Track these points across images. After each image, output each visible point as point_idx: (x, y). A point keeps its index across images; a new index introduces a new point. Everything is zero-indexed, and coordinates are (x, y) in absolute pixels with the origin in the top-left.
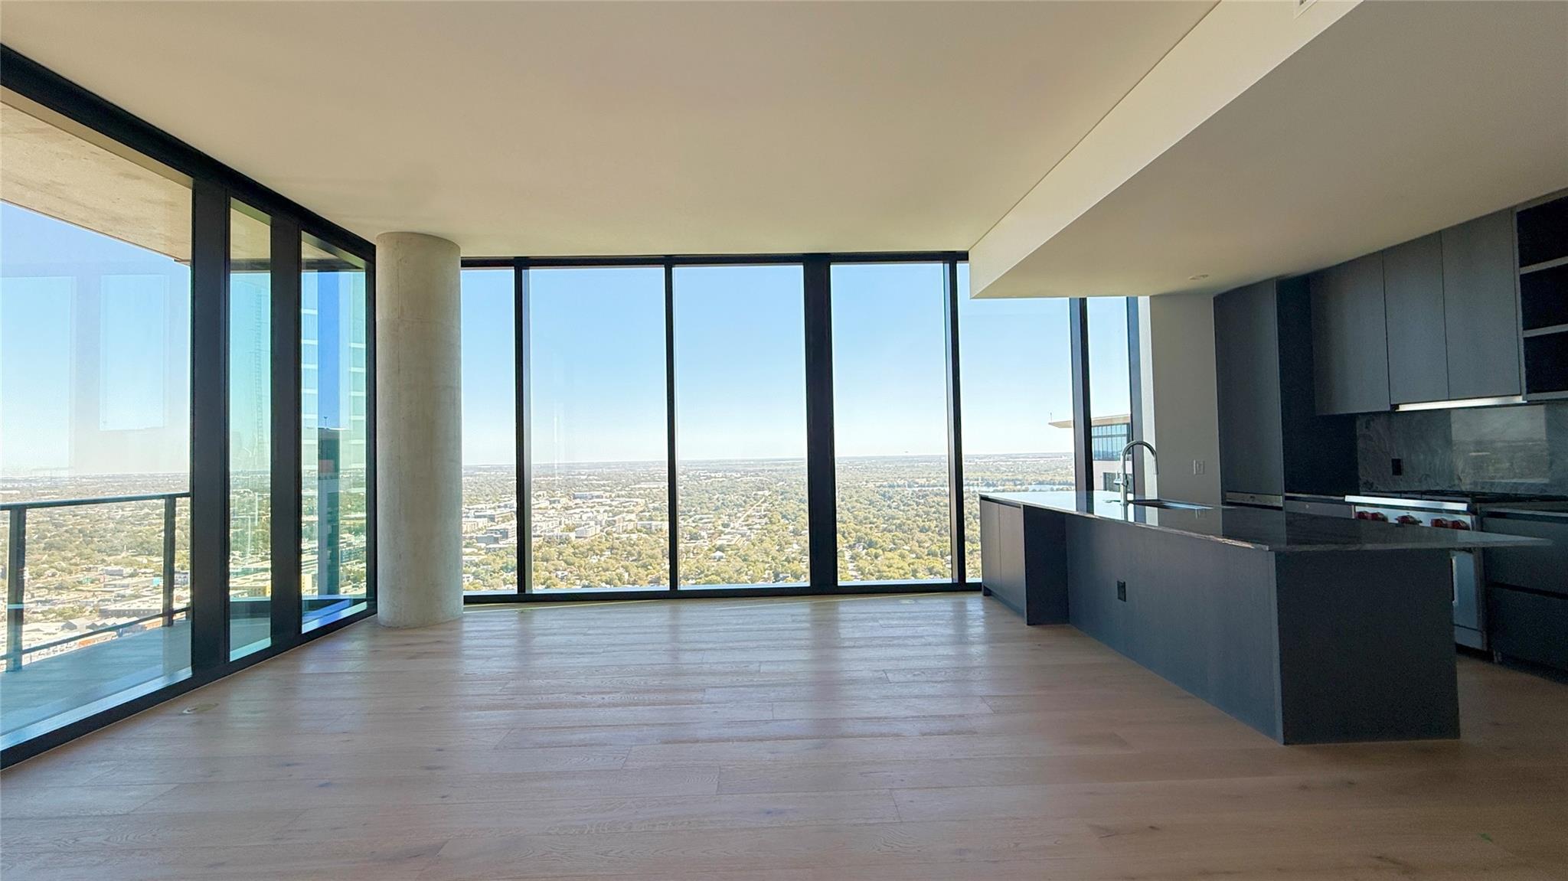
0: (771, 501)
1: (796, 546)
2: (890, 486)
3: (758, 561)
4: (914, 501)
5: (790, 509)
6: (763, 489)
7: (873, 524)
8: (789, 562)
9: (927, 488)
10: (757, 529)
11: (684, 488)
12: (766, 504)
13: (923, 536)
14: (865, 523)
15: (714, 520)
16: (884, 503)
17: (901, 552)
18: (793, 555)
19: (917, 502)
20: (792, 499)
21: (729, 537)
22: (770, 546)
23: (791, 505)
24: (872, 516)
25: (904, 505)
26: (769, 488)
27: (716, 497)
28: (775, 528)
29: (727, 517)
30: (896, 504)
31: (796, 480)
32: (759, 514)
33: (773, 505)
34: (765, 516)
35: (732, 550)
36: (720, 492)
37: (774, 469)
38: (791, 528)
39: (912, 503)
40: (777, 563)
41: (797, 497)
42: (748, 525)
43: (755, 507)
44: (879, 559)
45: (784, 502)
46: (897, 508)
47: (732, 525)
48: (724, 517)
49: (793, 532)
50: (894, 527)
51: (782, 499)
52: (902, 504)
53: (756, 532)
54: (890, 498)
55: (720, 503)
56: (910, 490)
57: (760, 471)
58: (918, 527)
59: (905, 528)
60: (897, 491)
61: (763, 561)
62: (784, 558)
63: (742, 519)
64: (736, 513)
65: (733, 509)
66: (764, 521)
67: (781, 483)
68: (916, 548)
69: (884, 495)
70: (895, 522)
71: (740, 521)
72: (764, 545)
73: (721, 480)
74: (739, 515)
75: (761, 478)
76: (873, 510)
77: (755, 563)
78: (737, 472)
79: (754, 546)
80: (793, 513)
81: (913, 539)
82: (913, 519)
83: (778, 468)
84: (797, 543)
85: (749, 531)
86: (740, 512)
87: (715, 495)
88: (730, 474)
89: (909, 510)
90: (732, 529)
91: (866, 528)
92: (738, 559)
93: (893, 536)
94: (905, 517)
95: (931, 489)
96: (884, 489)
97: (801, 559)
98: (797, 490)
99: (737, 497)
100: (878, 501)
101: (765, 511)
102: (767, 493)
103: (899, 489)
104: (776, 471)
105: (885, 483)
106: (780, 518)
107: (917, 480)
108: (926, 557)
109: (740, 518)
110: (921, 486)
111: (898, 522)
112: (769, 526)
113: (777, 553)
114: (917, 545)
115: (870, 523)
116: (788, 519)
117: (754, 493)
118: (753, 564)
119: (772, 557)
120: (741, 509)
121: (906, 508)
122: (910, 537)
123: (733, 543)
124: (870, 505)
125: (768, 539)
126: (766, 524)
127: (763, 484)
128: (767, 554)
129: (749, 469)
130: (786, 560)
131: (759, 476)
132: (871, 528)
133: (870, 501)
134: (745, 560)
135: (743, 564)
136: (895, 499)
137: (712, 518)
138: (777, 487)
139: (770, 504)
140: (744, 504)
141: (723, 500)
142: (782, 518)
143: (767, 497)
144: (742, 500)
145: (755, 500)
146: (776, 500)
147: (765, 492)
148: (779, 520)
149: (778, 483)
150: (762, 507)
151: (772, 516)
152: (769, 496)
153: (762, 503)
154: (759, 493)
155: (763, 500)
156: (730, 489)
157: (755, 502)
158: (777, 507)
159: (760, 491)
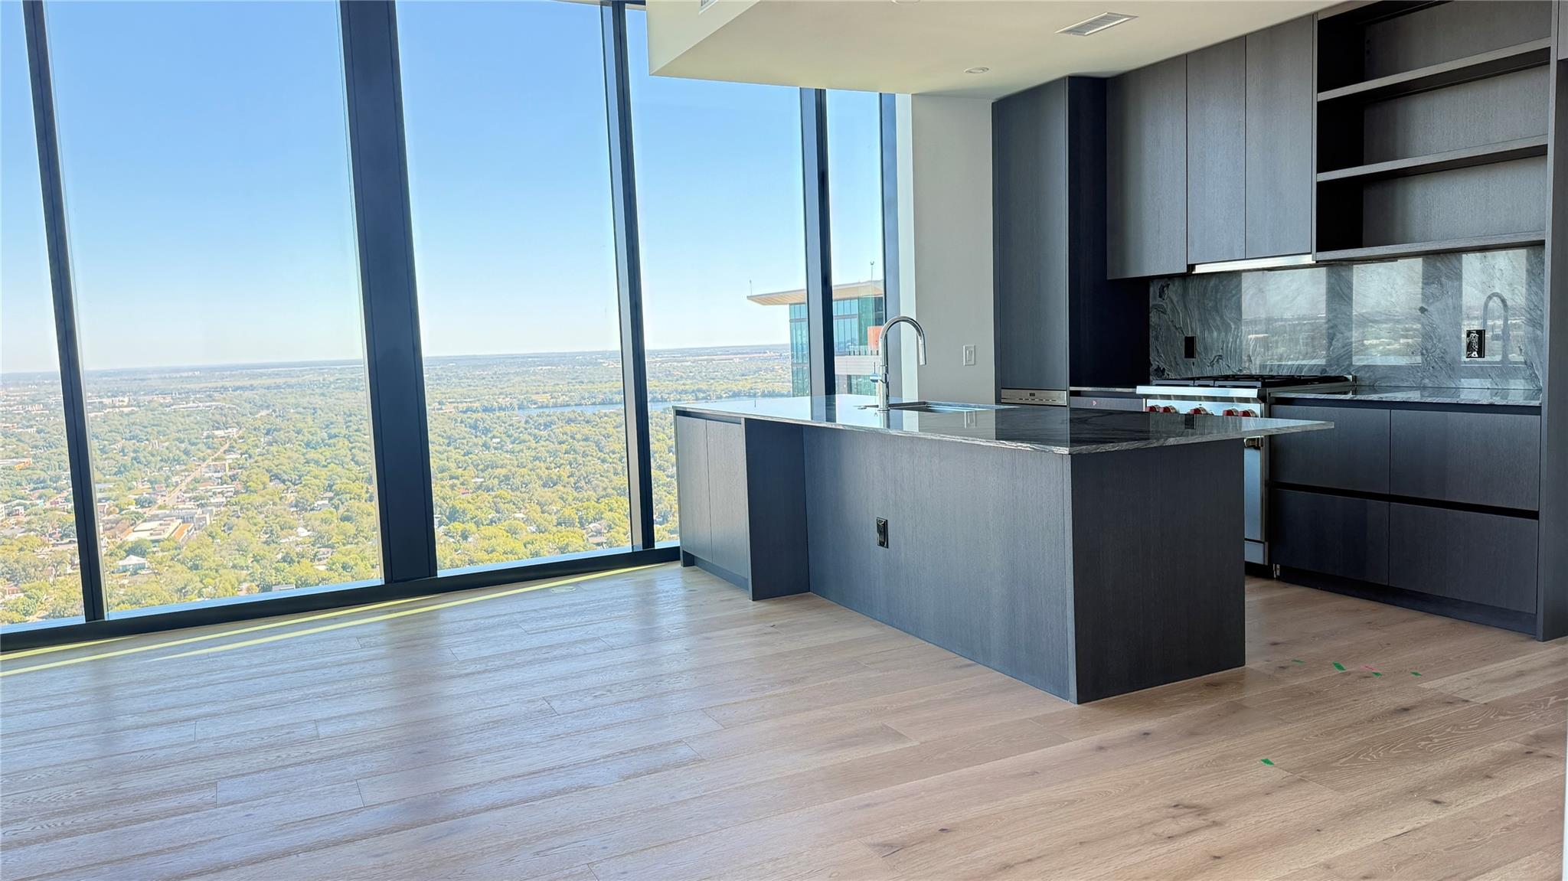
0: (245, 447)
1: (303, 532)
2: (486, 410)
3: (225, 568)
4: (530, 434)
5: (286, 461)
6: (225, 426)
7: (457, 478)
8: (291, 562)
9: (552, 411)
10: (218, 505)
11: (39, 432)
12: (234, 456)
13: (548, 494)
14: (442, 479)
15: (114, 494)
16: (475, 440)
17: (510, 525)
18: (299, 549)
19: (535, 437)
20: (290, 441)
21: (154, 524)
22: (248, 535)
23: (289, 453)
24: (453, 465)
25: (513, 443)
26: (237, 423)
27: (119, 446)
28: (257, 499)
30: (498, 440)
31: (297, 406)
32: (219, 475)
33: (250, 457)
34: (233, 478)
35: (162, 551)
36: (128, 435)
38: (291, 497)
39: (526, 437)
40: (265, 567)
41: (300, 437)
42: (196, 499)
43: (209, 461)
44: (470, 540)
45: (274, 449)
46: (500, 447)
47: (160, 502)
49: (296, 506)
50: (496, 481)
51: (270, 444)
52: (508, 441)
53: (214, 509)
54: (486, 431)
55: (128, 459)
56: (522, 416)
57: (216, 389)
58: (540, 478)
59: (517, 481)
60: (498, 418)
61: (234, 567)
62: (280, 556)
63: (183, 487)
64: (168, 477)
65: (161, 468)
66: (230, 488)
67: (264, 413)
68: (536, 514)
69: (475, 427)
70: (497, 471)
71: (177, 492)
72: (235, 533)
73: (126, 410)
74: (174, 479)
75: (220, 403)
76: (455, 455)
77: (217, 571)
78: (163, 393)
79: (213, 538)
80: (295, 469)
81: (530, 499)
82: (530, 466)
83: (255, 383)
84: (305, 527)
85: (200, 511)
86: (175, 473)
87: (115, 442)
88: (148, 398)
89: (522, 451)
90: (160, 508)
91: (443, 487)
92: (179, 567)
93: (496, 497)
94: (516, 463)
95: (559, 411)
96: (475, 416)
97: (315, 556)
98: (300, 425)
99: (166, 444)
100: (464, 438)
101: (231, 468)
102: (234, 432)
103: (502, 414)
104: (252, 388)
105: (477, 404)
106: (267, 480)
107: (534, 397)
108: (555, 529)
109: (177, 484)
110: (542, 407)
111: (504, 471)
112: (243, 498)
113: (266, 547)
114: (538, 509)
115: (452, 478)
116: (284, 482)
117: (205, 434)
118: (213, 574)
119: (254, 557)
120: (178, 467)
121: (517, 448)
122: (526, 496)
123: (166, 536)
124: (449, 445)
125: (242, 522)
126: (236, 493)
127: (225, 415)
128: (242, 550)
129: (192, 386)
130: (284, 560)
131: (214, 400)
132: (452, 487)
133: (449, 438)
134: (196, 567)
135: (189, 575)
136: (495, 433)
137: (111, 490)
138: (255, 419)
139: (242, 454)
140: (184, 457)
141: (135, 451)
142: (271, 481)
143: (235, 441)
144: (178, 448)
145: (209, 448)
146: (257, 446)
147: (230, 430)
148: (264, 484)
149: (257, 413)
150: (225, 460)
151: (248, 476)
152: (240, 438)
153: (225, 452)
154: (217, 433)
155: (226, 447)
156: (149, 430)
157: (209, 451)
158: (260, 458)
159: (218, 429)
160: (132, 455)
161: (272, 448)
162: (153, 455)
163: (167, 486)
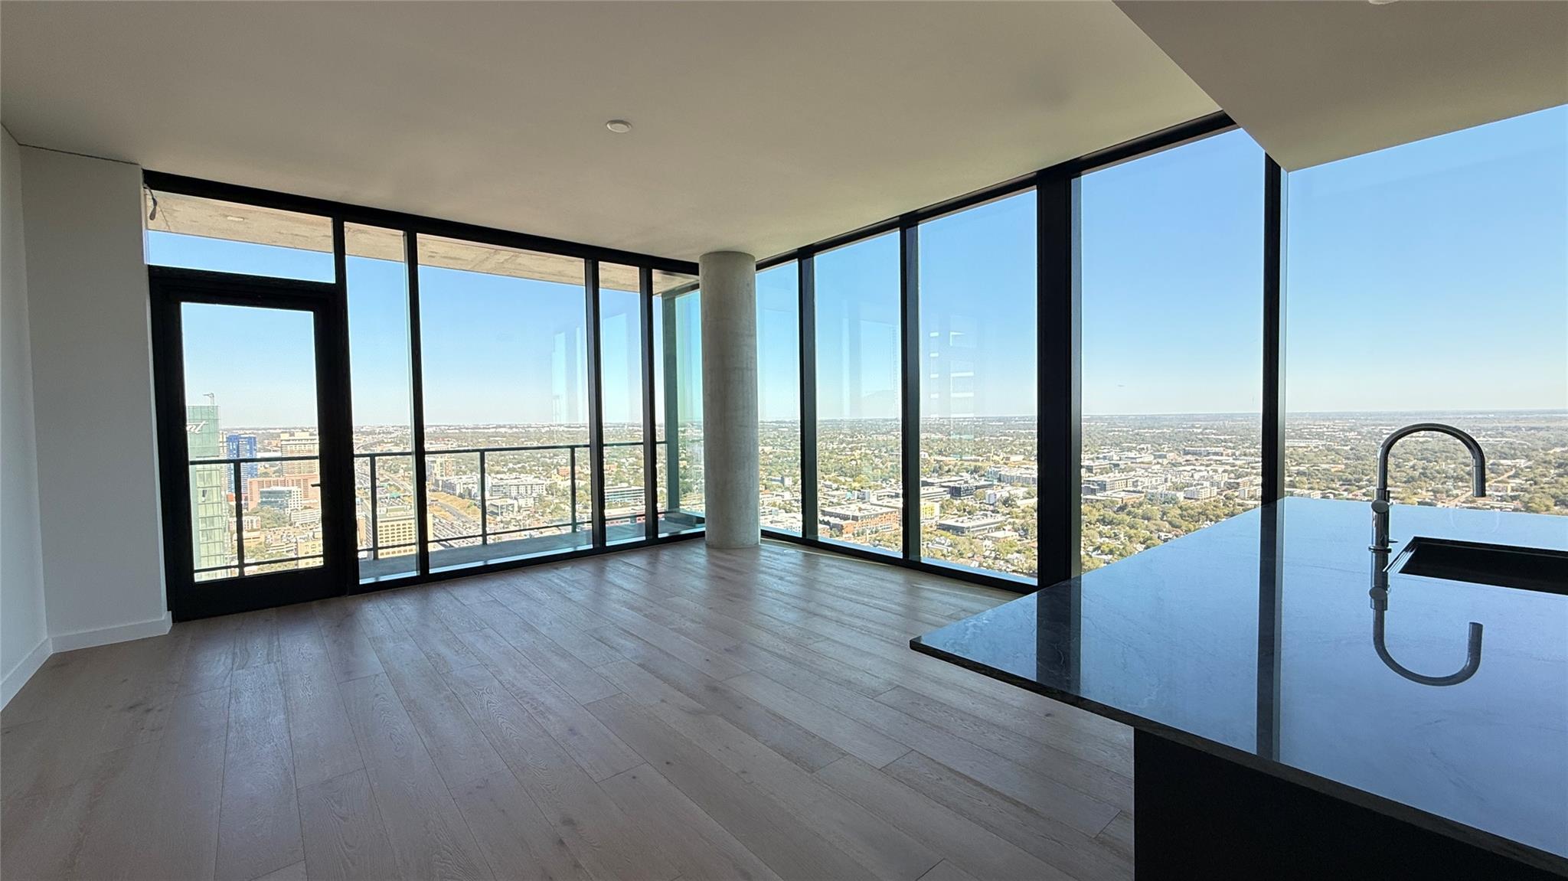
0: (1532, 476)
6: (1514, 457)
11: (1351, 449)
12: (1518, 481)
15: (1402, 496)
27: (1411, 464)
29: (1432, 493)
32: (1500, 494)
33: (1536, 483)
34: (1514, 498)
36: (1420, 457)
37: (1544, 425)
48: (1424, 493)
55: (1416, 474)
57: (1508, 429)
63: (1463, 498)
75: (1511, 440)
83: (1552, 425)
86: (1459, 488)
87: (1409, 460)
99: (1453, 466)
101: (1513, 490)
102: (1522, 463)
104: (1548, 429)
109: (1457, 496)
120: (1460, 484)
127: (1515, 449)
129: (1485, 425)
137: (1399, 493)
138: (1546, 454)
139: (1526, 480)
140: (1467, 477)
141: (1423, 468)
142: (1556, 505)
143: (1522, 470)
144: (1462, 470)
145: (1493, 472)
146: (1545, 476)
147: (1517, 460)
148: (1547, 506)
149: (1550, 449)
150: (1508, 483)
151: (1531, 498)
152: (1527, 467)
153: (1509, 477)
154: (1502, 462)
155: (1511, 473)
156: (1438, 454)
157: (1493, 475)
158: (1546, 486)
159: (1505, 458)
160: (1421, 471)
161: (1561, 479)
162: (1439, 473)
163: (1448, 496)
